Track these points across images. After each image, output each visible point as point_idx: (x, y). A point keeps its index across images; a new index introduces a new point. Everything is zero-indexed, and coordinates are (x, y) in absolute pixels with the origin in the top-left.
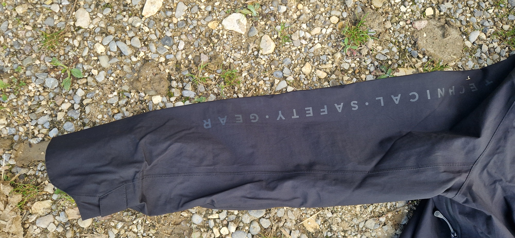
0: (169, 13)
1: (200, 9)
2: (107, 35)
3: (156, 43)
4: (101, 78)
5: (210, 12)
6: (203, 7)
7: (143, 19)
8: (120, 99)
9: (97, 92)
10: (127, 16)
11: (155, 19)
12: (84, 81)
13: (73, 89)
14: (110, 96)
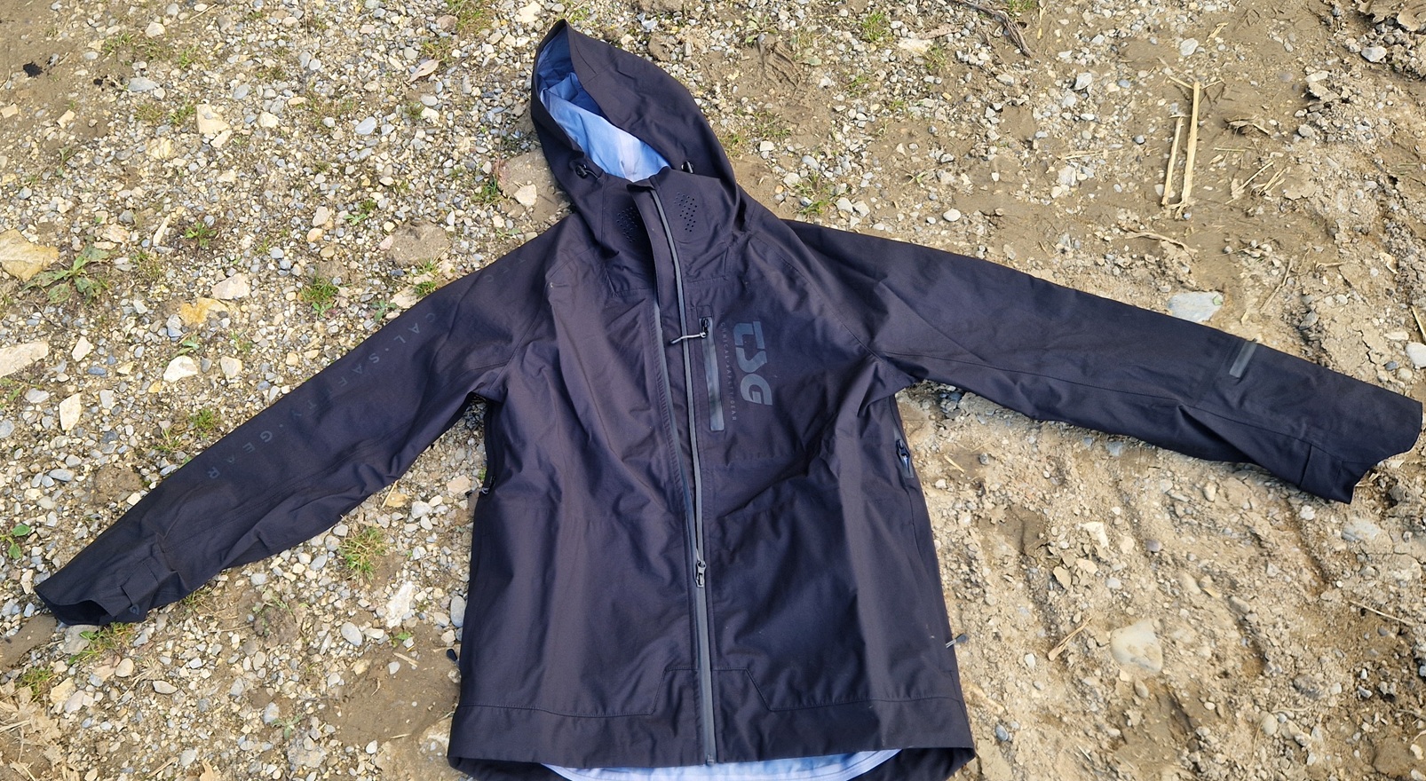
0: (95, 409)
1: (129, 383)
2: (33, 477)
3: (97, 447)
4: (53, 520)
5: (143, 379)
6: (131, 379)
7: (67, 434)
8: (88, 527)
9: (57, 537)
10: (46, 442)
11: (83, 425)
12: (35, 536)
13: (26, 555)
14: (74, 531)
